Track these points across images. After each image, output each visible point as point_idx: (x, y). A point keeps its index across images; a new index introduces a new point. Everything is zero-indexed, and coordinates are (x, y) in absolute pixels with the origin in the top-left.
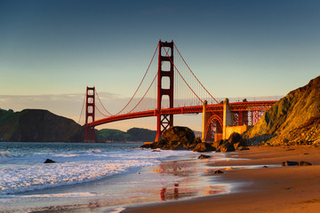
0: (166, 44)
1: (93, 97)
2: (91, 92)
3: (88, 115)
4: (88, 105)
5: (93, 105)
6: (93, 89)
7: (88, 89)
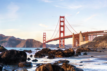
0: (62, 17)
1: (45, 35)
2: (45, 34)
3: (44, 40)
4: (44, 37)
5: (45, 38)
6: (45, 33)
7: (44, 33)
